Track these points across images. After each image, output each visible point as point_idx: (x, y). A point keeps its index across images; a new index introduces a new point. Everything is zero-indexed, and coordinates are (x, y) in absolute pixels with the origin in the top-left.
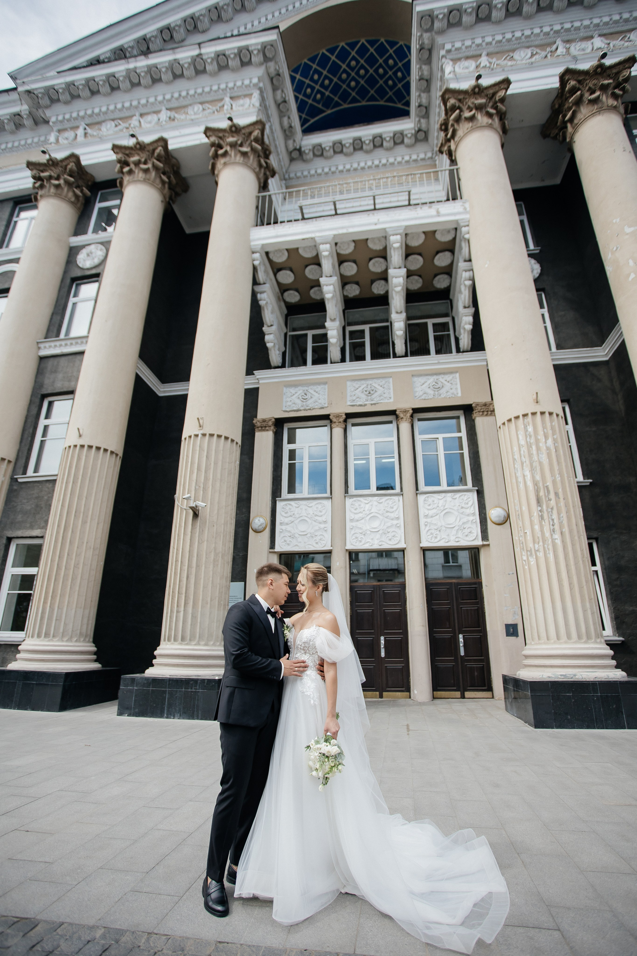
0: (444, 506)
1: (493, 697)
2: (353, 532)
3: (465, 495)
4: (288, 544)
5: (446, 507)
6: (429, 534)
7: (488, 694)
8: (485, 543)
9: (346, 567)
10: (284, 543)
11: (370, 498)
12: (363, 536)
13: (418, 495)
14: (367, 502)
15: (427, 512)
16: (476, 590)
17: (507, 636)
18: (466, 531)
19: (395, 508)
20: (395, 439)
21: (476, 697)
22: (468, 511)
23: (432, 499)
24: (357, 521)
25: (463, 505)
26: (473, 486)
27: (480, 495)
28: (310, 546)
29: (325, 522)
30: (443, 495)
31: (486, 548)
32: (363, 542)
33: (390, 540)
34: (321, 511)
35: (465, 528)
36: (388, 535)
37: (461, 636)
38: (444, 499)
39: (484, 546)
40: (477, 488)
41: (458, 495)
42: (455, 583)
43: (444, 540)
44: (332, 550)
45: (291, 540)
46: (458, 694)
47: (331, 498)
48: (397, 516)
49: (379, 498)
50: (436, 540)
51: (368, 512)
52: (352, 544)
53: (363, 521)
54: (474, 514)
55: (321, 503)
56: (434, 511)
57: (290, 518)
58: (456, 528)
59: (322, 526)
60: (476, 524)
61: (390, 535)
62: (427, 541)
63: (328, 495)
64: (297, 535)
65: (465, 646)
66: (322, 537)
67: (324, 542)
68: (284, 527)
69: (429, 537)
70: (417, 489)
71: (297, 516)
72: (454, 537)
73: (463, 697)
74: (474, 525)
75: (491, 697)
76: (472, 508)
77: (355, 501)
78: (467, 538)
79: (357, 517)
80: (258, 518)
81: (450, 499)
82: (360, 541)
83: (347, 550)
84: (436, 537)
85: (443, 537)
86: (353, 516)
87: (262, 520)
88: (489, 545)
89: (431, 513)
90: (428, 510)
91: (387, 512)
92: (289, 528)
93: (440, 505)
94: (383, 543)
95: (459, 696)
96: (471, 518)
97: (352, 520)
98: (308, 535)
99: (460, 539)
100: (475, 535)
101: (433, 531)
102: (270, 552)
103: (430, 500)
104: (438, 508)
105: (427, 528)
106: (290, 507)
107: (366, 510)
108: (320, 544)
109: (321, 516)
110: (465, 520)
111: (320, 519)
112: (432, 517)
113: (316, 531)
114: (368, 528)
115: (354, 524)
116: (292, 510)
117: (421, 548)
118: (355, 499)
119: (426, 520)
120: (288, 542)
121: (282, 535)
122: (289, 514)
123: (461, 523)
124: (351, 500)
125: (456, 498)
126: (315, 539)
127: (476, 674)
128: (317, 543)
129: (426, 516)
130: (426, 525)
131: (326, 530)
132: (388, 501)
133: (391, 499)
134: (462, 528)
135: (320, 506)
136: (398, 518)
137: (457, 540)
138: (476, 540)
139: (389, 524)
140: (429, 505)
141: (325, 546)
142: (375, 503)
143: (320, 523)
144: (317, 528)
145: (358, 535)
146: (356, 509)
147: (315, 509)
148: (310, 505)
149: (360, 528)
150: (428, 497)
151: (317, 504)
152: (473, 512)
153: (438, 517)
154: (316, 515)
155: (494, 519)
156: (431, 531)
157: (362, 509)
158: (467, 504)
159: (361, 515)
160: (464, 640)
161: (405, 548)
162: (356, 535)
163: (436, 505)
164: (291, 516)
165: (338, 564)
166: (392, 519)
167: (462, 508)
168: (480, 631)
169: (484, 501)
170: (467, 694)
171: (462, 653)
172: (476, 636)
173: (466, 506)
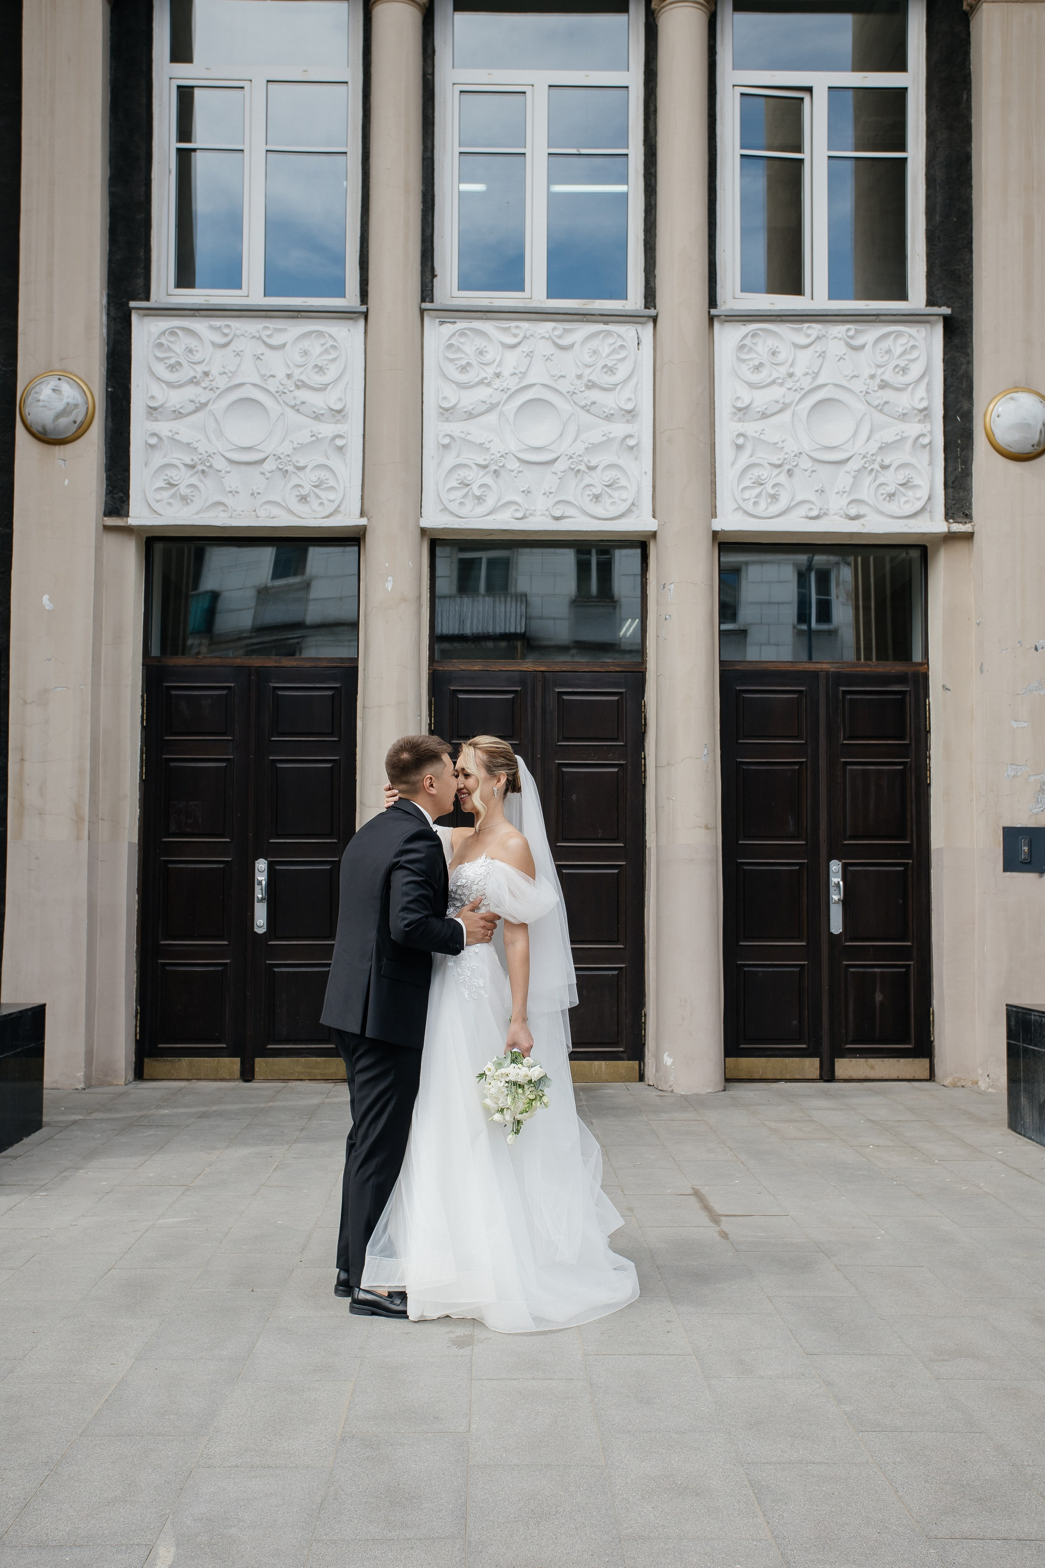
0: (816, 375)
1: (931, 1077)
2: (450, 460)
3: (899, 334)
4: (185, 499)
5: (820, 381)
6: (747, 483)
7: (916, 1066)
8: (957, 527)
9: (419, 597)
10: (166, 494)
11: (525, 325)
12: (489, 480)
13: (716, 325)
14: (512, 341)
15: (746, 396)
16: (902, 702)
17: (1005, 870)
18: (892, 479)
19: (623, 371)
20: (635, 79)
21: (872, 1075)
22: (904, 401)
23: (772, 342)
24: (470, 416)
25: (888, 377)
26: (930, 303)
27: (956, 341)
28: (275, 511)
29: (339, 414)
30: (815, 329)
31: (960, 548)
32: (490, 503)
33: (597, 498)
34: (319, 369)
35: (884, 467)
36: (587, 480)
37: (835, 867)
38: (818, 347)
39: (950, 538)
40: (946, 310)
41: (871, 334)
42: (827, 673)
43: (802, 511)
44: (364, 528)
45: (194, 480)
46: (811, 1066)
47: (366, 315)
48: (629, 407)
49: (561, 326)
50: (775, 509)
51: (513, 384)
52: (445, 509)
53: (492, 418)
54: (925, 413)
55: (320, 334)
56: (776, 392)
57: (191, 392)
58: (855, 465)
59: (327, 429)
60: (931, 452)
61: (598, 479)
62: (739, 508)
63: (351, 299)
64: (220, 464)
65: (847, 903)
66: (323, 474)
67: (332, 496)
68: (164, 428)
69: (747, 494)
70: (712, 302)
71: (222, 383)
72: (845, 500)
73: (828, 1075)
74: (925, 456)
75: (926, 1075)
76: (921, 391)
77: (462, 333)
78: (893, 508)
79: (470, 399)
80: (53, 383)
81: (842, 349)
82: (480, 499)
83: (423, 531)
84: (774, 498)
85: (799, 498)
86: (452, 396)
87: (69, 393)
88: (969, 537)
89: (762, 399)
90: (752, 386)
91: (592, 385)
92: (185, 430)
93: (799, 371)
94: (570, 511)
95: (816, 1074)
96: (914, 429)
97: (446, 413)
98: (269, 466)
99: (863, 510)
100: (923, 494)
101: (764, 473)
102: (107, 528)
103: (759, 348)
104: (789, 383)
105: (744, 460)
106: (193, 343)
107: (506, 373)
108: (314, 503)
109: (323, 388)
110: (888, 435)
111: (317, 401)
112: (764, 416)
113: (300, 448)
114: (513, 447)
115: (456, 428)
116: (198, 357)
117: (715, 534)
118: (461, 325)
119: (739, 427)
120: (184, 490)
121: (158, 460)
122: (186, 373)
123: (873, 447)
124: (448, 329)
125: (862, 347)
126: (295, 480)
127: (879, 997)
128: (303, 499)
129: (742, 412)
130: (739, 447)
131: (340, 449)
132: (595, 343)
133: (609, 334)
134: (876, 466)
135: (315, 347)
136: (631, 414)
137: (853, 512)
138: (927, 515)
139: (595, 436)
140: (758, 368)
141: (336, 512)
142: (545, 348)
143: (317, 417)
144: (304, 437)
145: (470, 475)
146: (464, 369)
147: (299, 360)
148: (276, 341)
149: (481, 447)
150: (754, 335)
151: (309, 334)
152: (924, 404)
153: (786, 416)
154: (301, 385)
155: (1004, 437)
156: (756, 472)
157: (490, 371)
158: (904, 370)
159: (483, 393)
160: (844, 879)
161: (654, 535)
162: (463, 473)
163: (783, 370)
164: (193, 381)
165: (389, 586)
166: (609, 418)
167: (884, 385)
168: (905, 851)
169: (970, 362)
170: (844, 1066)
171: (836, 926)
172: (892, 866)
173: (899, 380)
